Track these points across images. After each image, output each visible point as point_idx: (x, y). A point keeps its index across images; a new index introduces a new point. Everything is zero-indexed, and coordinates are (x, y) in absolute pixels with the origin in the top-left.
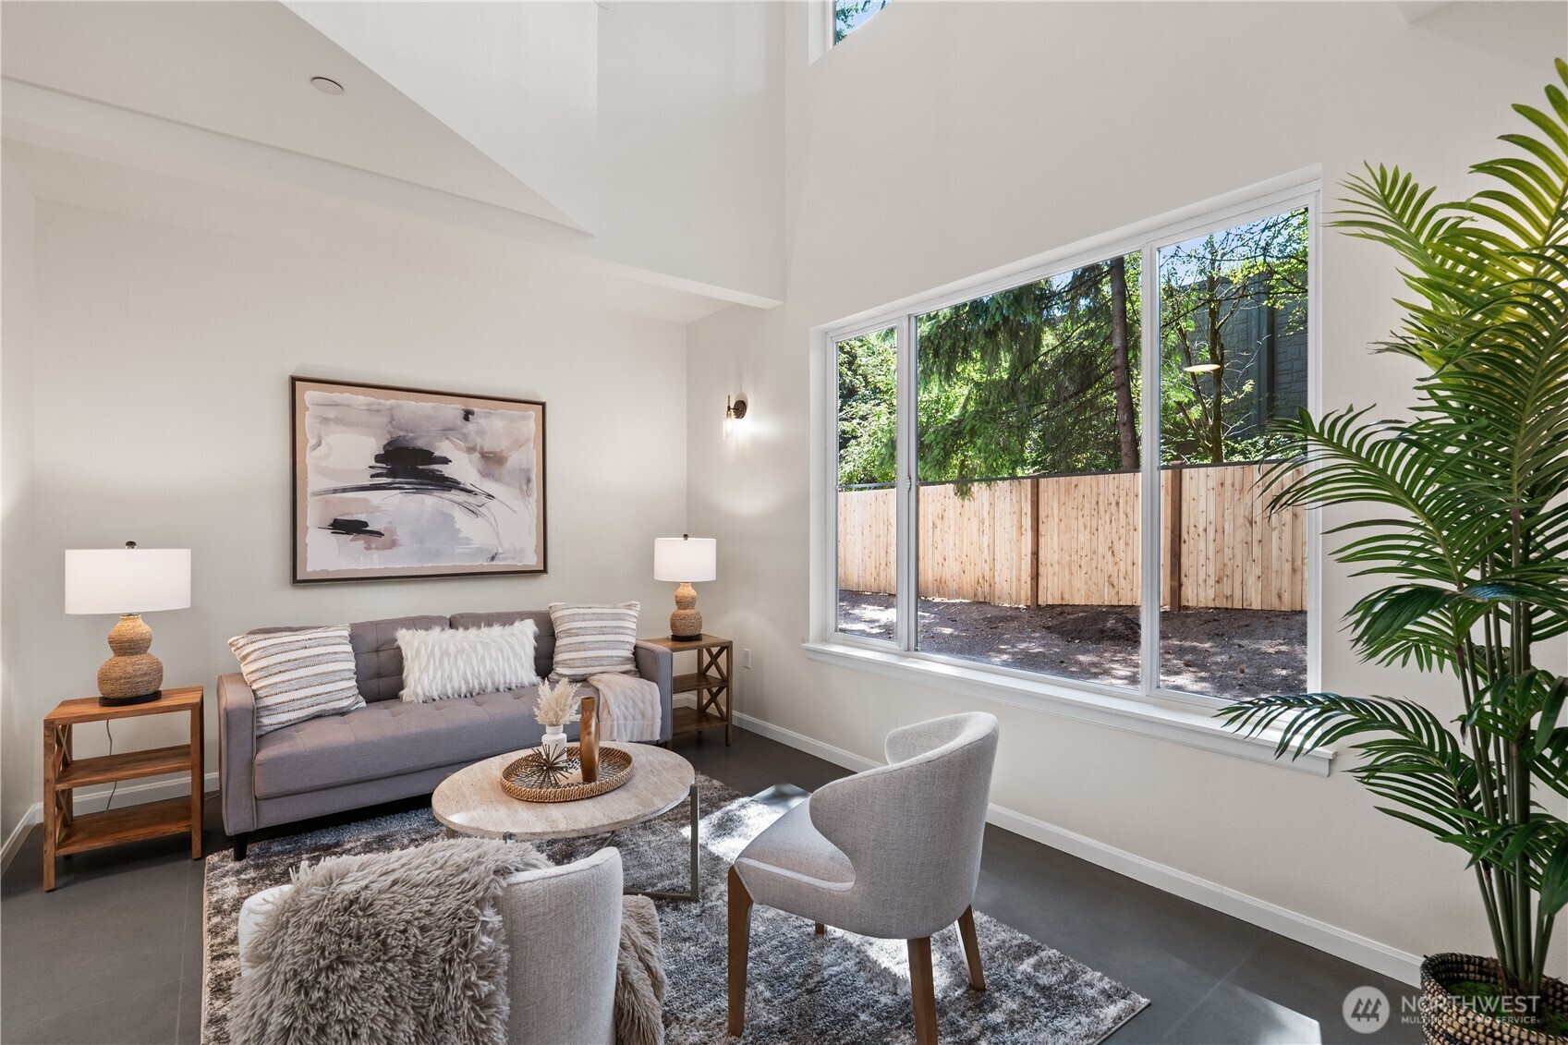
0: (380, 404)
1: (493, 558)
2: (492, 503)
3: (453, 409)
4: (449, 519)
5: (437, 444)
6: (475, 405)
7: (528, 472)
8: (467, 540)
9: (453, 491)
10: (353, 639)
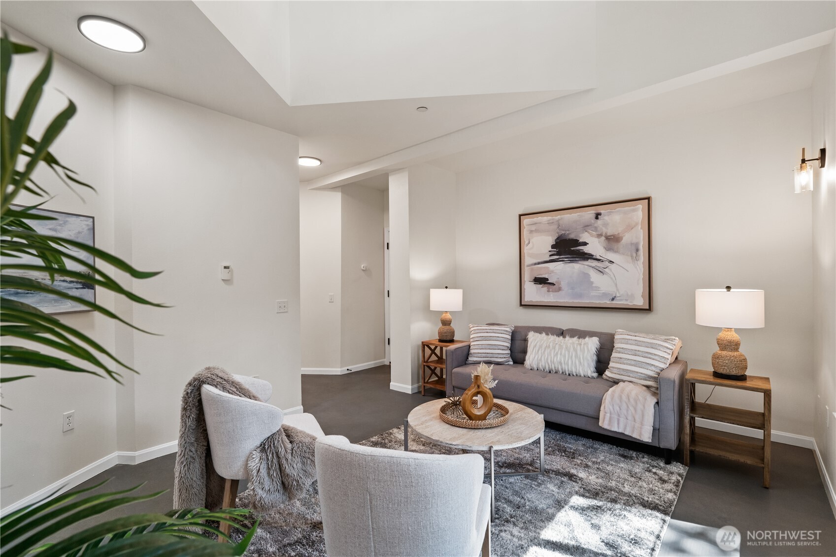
0: (553, 219)
1: (613, 299)
2: (612, 266)
3: (590, 213)
4: (586, 276)
5: (581, 235)
6: (601, 209)
7: (638, 244)
8: (597, 288)
9: (589, 260)
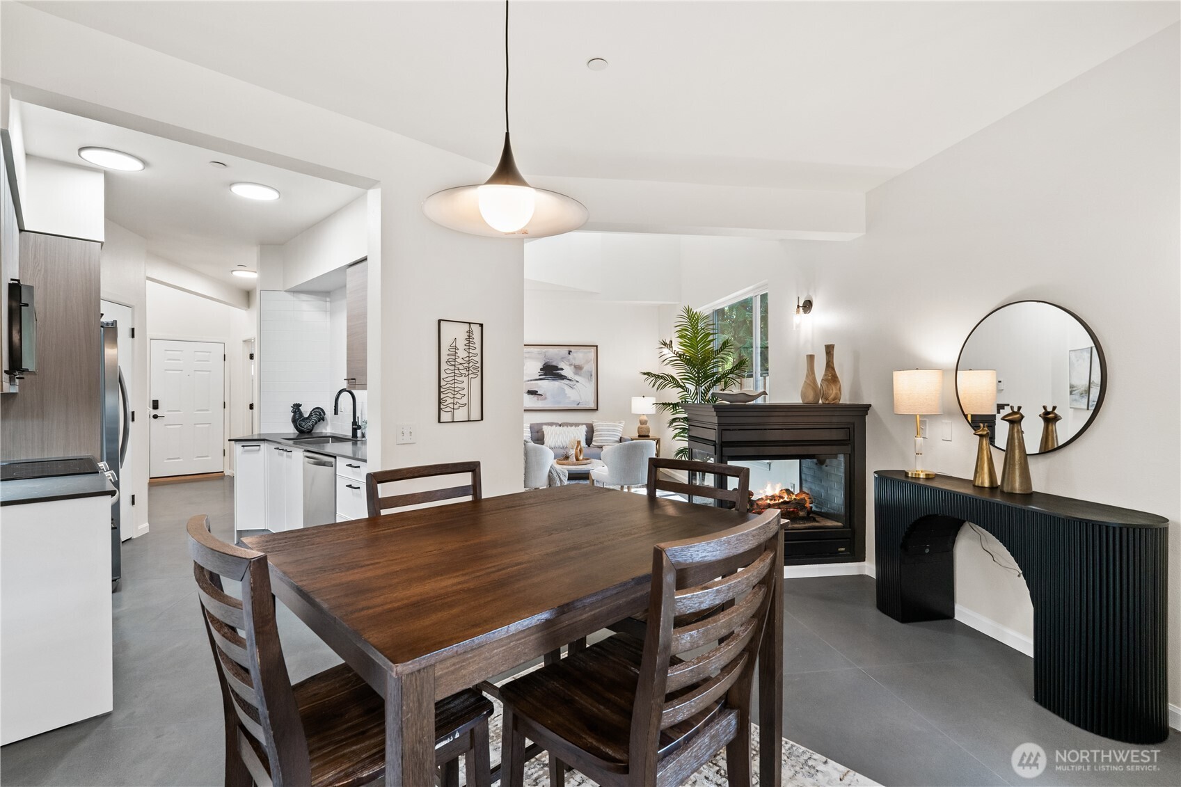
0: (542, 351)
1: (578, 404)
2: (578, 384)
3: (565, 351)
4: (563, 389)
5: (560, 363)
6: (572, 349)
7: (591, 372)
8: (569, 397)
9: (565, 380)
10: (530, 428)
